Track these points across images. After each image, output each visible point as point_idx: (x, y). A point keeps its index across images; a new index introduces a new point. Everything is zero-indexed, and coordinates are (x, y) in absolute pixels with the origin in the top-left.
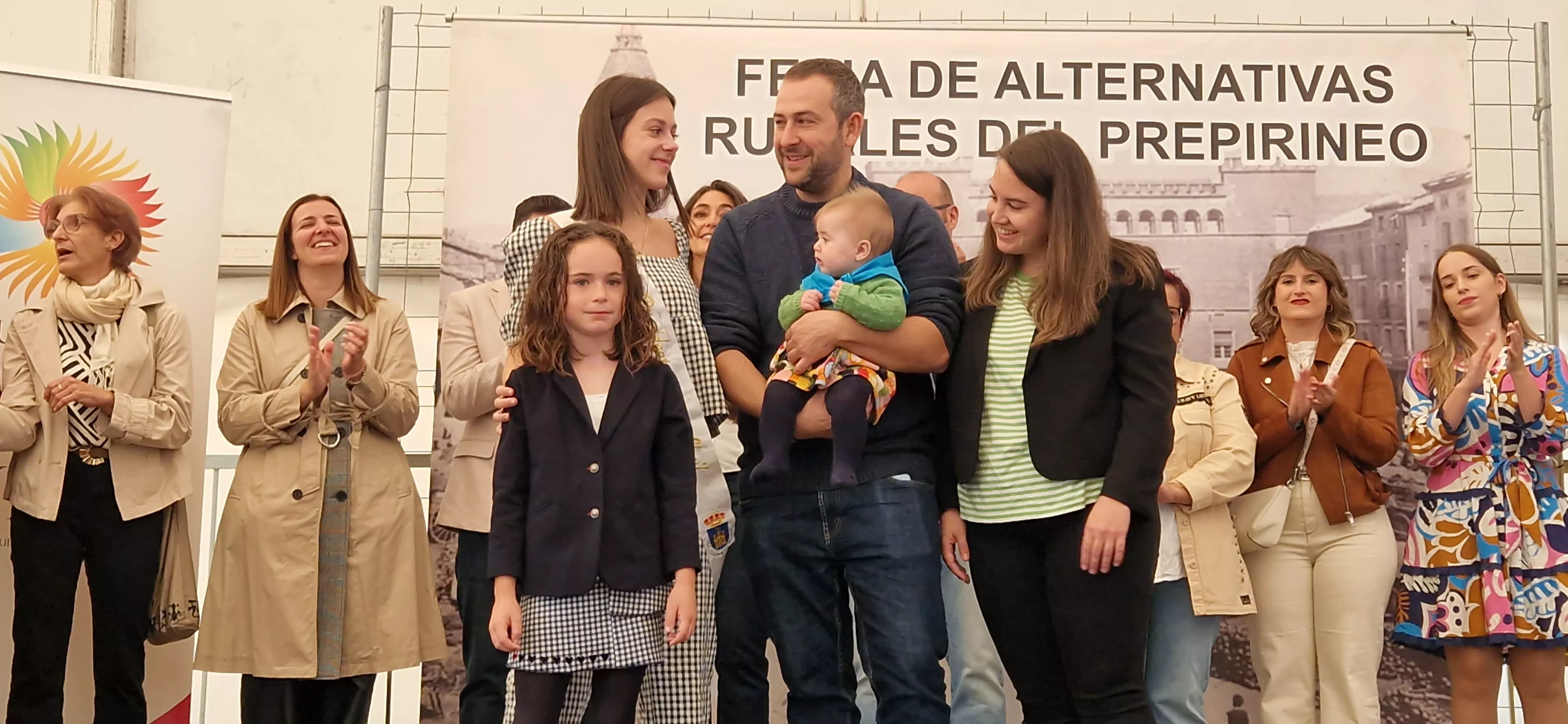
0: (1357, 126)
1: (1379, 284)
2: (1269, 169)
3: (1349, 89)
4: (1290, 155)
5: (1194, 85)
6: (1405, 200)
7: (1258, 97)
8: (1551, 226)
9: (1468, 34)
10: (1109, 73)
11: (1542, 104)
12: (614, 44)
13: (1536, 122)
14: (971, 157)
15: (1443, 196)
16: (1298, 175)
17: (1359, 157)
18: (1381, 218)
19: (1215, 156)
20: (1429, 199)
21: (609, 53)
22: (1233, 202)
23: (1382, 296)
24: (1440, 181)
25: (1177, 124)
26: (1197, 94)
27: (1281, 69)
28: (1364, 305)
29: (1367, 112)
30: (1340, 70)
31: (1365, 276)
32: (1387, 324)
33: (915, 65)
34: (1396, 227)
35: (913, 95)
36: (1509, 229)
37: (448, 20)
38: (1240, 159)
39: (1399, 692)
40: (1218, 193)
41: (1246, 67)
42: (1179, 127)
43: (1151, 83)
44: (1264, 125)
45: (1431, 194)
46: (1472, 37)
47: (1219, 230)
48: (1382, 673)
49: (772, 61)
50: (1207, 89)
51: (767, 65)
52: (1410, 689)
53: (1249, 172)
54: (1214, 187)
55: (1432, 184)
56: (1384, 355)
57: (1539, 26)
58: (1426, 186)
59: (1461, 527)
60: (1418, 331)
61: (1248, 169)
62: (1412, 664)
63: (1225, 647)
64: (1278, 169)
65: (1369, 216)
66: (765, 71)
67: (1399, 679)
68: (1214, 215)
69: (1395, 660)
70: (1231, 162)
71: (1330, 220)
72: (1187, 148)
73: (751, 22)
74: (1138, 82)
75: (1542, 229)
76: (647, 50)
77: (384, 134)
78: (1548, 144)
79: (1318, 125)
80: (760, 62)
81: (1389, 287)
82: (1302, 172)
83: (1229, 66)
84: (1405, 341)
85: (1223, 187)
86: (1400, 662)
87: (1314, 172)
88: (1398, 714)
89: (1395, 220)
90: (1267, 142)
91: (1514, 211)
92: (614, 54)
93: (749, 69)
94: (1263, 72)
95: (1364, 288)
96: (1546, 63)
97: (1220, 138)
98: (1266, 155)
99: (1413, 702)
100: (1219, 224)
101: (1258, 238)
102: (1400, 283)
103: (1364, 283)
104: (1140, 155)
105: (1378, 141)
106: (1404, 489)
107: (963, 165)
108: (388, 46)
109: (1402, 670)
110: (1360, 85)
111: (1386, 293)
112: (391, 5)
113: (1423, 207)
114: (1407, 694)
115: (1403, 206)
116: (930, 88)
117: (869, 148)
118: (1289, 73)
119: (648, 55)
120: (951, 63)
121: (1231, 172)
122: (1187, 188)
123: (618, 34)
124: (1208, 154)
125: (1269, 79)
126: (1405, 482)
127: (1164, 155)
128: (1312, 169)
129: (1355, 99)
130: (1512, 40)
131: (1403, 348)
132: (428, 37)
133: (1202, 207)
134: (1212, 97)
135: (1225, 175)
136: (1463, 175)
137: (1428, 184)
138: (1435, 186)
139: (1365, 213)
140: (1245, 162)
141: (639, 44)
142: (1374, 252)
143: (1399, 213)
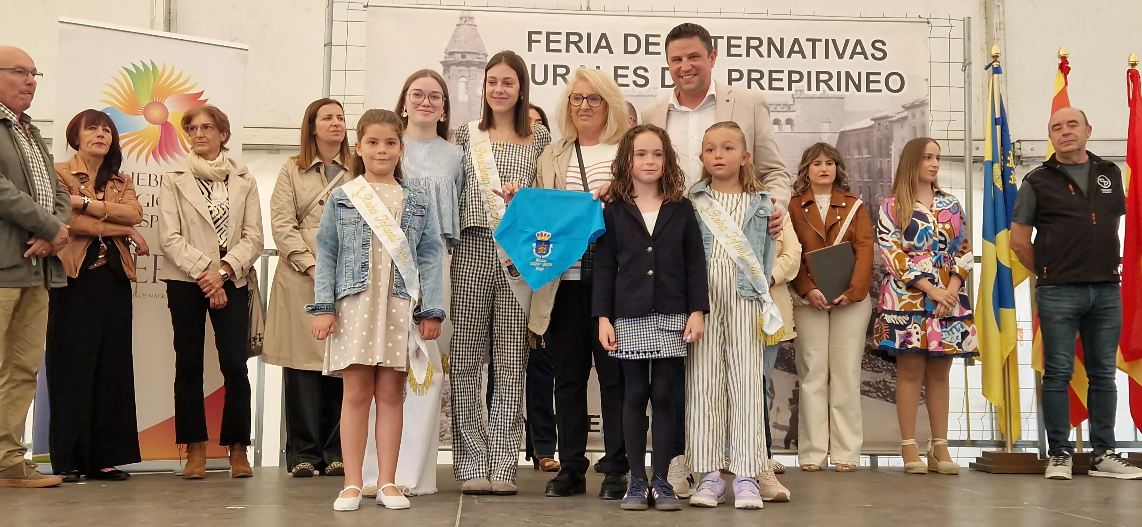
0: (867, 73)
1: (877, 160)
2: (819, 96)
3: (863, 53)
4: (831, 89)
5: (779, 50)
6: (892, 114)
7: (814, 57)
8: (970, 129)
9: (928, 23)
10: (733, 42)
11: (966, 62)
12: (458, 22)
13: (963, 72)
14: (657, 88)
15: (912, 112)
16: (835, 99)
17: (868, 90)
18: (879, 124)
19: (790, 89)
20: (905, 114)
21: (456, 26)
22: (799, 114)
23: (879, 167)
24: (911, 104)
26: (781, 54)
27: (827, 41)
29: (872, 65)
30: (858, 42)
31: (870, 156)
32: (882, 182)
33: (626, 36)
34: (887, 129)
35: (625, 53)
36: (948, 130)
37: (365, 7)
38: (803, 90)
39: (884, 379)
40: (791, 109)
41: (808, 40)
42: (771, 72)
43: (756, 48)
44: (817, 72)
45: (906, 111)
46: (930, 25)
47: (792, 130)
48: (875, 369)
49: (547, 33)
50: (786, 52)
51: (544, 34)
52: (890, 378)
53: (808, 98)
54: (789, 106)
55: (907, 106)
56: (879, 198)
57: (966, 19)
58: (903, 107)
61: (808, 96)
63: (792, 356)
64: (824, 96)
65: (873, 123)
66: (543, 38)
67: (884, 373)
68: (789, 122)
70: (799, 92)
71: (851, 125)
72: (775, 84)
73: (534, 10)
74: (749, 47)
75: (965, 131)
76: (476, 24)
77: (330, 70)
78: (970, 84)
79: (846, 72)
80: (540, 33)
81: (883, 162)
82: (837, 98)
83: (798, 39)
85: (794, 106)
86: (884, 364)
87: (843, 98)
88: (883, 391)
89: (887, 125)
90: (818, 81)
91: (950, 121)
92: (459, 27)
93: (534, 37)
94: (817, 43)
95: (869, 162)
96: (969, 39)
97: (793, 79)
98: (818, 89)
99: (891, 385)
100: (792, 127)
101: (813, 134)
102: (889, 159)
103: (869, 160)
104: (749, 87)
105: (879, 82)
107: (652, 92)
108: (330, 21)
109: (885, 368)
110: (869, 50)
111: (881, 165)
113: (902, 118)
114: (888, 380)
115: (891, 117)
116: (635, 50)
118: (831, 43)
119: (477, 28)
120: (647, 35)
121: (799, 98)
122: (775, 107)
123: (461, 16)
124: (786, 87)
125: (820, 47)
127: (762, 88)
128: (842, 96)
129: (866, 58)
130: (951, 27)
132: (353, 16)
133: (783, 117)
134: (789, 56)
135: (795, 100)
136: (925, 101)
137: (905, 105)
138: (909, 107)
139: (870, 121)
140: (807, 93)
141: (473, 22)
142: (875, 142)
143: (889, 121)
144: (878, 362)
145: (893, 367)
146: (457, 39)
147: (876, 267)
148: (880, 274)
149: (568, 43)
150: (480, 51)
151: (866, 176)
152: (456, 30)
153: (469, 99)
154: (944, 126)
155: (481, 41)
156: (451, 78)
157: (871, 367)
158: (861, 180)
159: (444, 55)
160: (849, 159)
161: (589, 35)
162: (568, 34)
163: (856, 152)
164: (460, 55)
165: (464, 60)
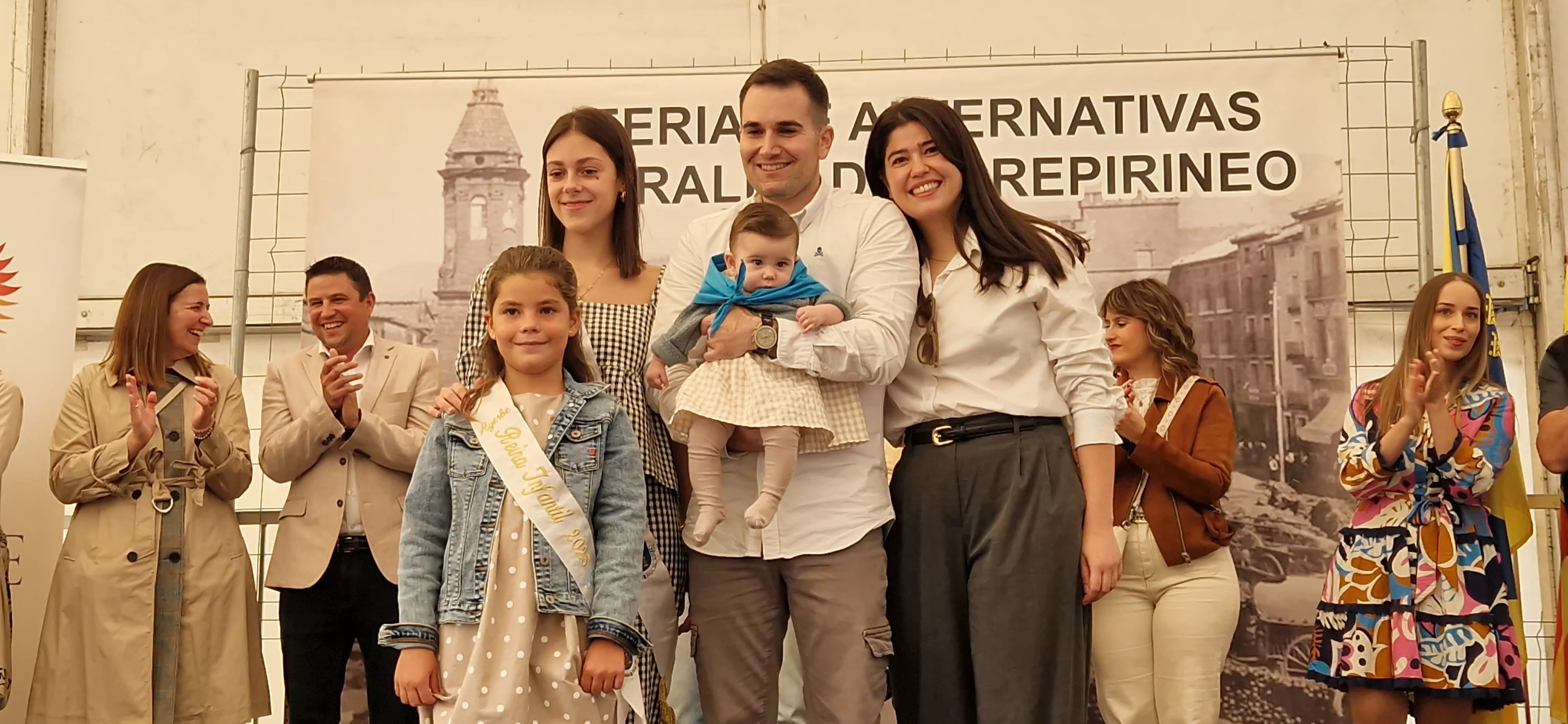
0: (1222, 155)
1: (1244, 318)
2: (1130, 203)
3: (1214, 117)
4: (1152, 188)
5: (1053, 120)
6: (1273, 229)
7: (1119, 129)
8: (1429, 253)
9: (1340, 55)
10: (966, 110)
11: (1417, 125)
12: (470, 99)
13: (1413, 145)
15: (1312, 226)
16: (1160, 207)
17: (1225, 187)
18: (1247, 250)
19: (1074, 191)
20: (1299, 228)
21: (466, 108)
23: (1248, 330)
24: (1309, 209)
25: (1035, 160)
26: (1055, 128)
27: (1143, 99)
28: (1229, 340)
29: (1232, 140)
30: (1204, 98)
31: (1230, 310)
32: (1254, 359)
34: (1263, 259)
36: (1384, 256)
37: (310, 81)
38: (1100, 193)
41: (1107, 99)
42: (1037, 162)
43: (1008, 119)
44: (1125, 158)
45: (1300, 222)
46: (1345, 58)
49: (626, 110)
50: (1066, 123)
53: (1109, 207)
55: (1301, 213)
56: (1251, 391)
57: (1416, 45)
58: (1294, 215)
59: (1373, 565)
60: (1287, 365)
61: (1109, 204)
62: (1280, 709)
64: (1139, 202)
65: (1235, 247)
69: (1262, 706)
70: (1091, 196)
71: (1193, 253)
72: (1046, 184)
73: (609, 72)
74: (995, 118)
75: (1419, 255)
76: (502, 102)
77: (250, 195)
78: (1425, 167)
79: (1181, 155)
81: (1255, 321)
82: (1165, 204)
83: (1088, 98)
84: (1273, 376)
85: (1083, 223)
86: (1266, 708)
87: (1177, 204)
89: (1262, 251)
90: (1128, 175)
91: (1388, 238)
92: (471, 108)
94: (1124, 104)
95: (1229, 322)
96: (1423, 82)
97: (1080, 172)
98: (1127, 189)
101: (1118, 274)
102: (1267, 316)
103: (1228, 318)
105: (1245, 170)
106: (1271, 529)
108: (254, 108)
109: (1269, 716)
110: (1225, 112)
111: (1252, 327)
112: (255, 69)
113: (1292, 237)
115: (1270, 236)
117: (723, 195)
118: (1151, 103)
119: (504, 109)
121: (1092, 207)
123: (475, 89)
124: (1067, 189)
125: (1131, 110)
126: (1273, 521)
127: (1022, 192)
128: (1175, 201)
129: (1220, 127)
130: (1387, 60)
131: (1270, 384)
132: (292, 98)
134: (1072, 131)
135: (1085, 211)
136: (1335, 203)
137: (1296, 212)
138: (1304, 215)
139: (1230, 245)
140: (1106, 196)
141: (495, 97)
142: (1240, 285)
143: (1265, 243)
144: (1254, 705)
145: (1285, 715)
146: (469, 130)
147: (1247, 521)
148: (1256, 536)
149: (664, 126)
150: (509, 149)
151: (1222, 348)
152: (466, 113)
153: (489, 235)
154: (1378, 248)
155: (511, 131)
156: (457, 198)
157: (1241, 714)
158: (1213, 356)
159: (446, 158)
160: (1190, 317)
161: (701, 110)
162: (664, 112)
163: (1203, 304)
164: (473, 158)
165: (480, 166)
